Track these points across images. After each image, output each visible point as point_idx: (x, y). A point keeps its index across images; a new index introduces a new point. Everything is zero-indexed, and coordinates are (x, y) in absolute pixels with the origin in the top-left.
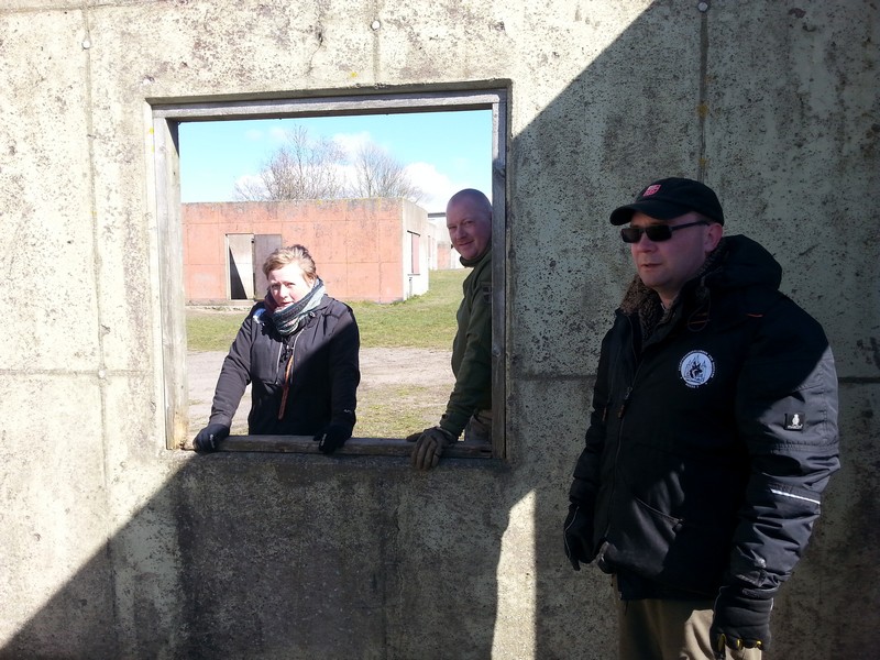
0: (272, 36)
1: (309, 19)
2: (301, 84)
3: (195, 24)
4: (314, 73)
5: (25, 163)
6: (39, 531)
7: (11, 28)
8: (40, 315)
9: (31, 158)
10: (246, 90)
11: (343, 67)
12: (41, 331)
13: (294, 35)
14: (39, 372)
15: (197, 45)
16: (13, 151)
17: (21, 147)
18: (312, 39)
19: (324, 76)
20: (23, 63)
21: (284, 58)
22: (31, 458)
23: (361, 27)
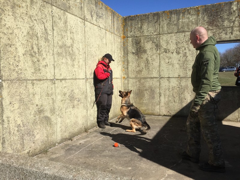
0: (225, 33)
1: (230, 31)
2: (229, 39)
3: (213, 32)
4: (231, 38)
5: (187, 51)
6: (186, 98)
7: (186, 34)
8: (188, 70)
9: (188, 50)
10: (220, 40)
11: (235, 37)
12: (188, 72)
13: (228, 33)
14: (187, 77)
15: (213, 35)
16: (185, 49)
17: (186, 49)
18: (230, 34)
19: (232, 38)
20: (188, 38)
21: (226, 36)
22: (185, 89)
23: (238, 32)
